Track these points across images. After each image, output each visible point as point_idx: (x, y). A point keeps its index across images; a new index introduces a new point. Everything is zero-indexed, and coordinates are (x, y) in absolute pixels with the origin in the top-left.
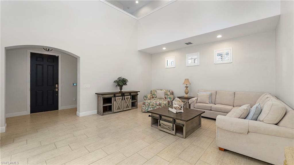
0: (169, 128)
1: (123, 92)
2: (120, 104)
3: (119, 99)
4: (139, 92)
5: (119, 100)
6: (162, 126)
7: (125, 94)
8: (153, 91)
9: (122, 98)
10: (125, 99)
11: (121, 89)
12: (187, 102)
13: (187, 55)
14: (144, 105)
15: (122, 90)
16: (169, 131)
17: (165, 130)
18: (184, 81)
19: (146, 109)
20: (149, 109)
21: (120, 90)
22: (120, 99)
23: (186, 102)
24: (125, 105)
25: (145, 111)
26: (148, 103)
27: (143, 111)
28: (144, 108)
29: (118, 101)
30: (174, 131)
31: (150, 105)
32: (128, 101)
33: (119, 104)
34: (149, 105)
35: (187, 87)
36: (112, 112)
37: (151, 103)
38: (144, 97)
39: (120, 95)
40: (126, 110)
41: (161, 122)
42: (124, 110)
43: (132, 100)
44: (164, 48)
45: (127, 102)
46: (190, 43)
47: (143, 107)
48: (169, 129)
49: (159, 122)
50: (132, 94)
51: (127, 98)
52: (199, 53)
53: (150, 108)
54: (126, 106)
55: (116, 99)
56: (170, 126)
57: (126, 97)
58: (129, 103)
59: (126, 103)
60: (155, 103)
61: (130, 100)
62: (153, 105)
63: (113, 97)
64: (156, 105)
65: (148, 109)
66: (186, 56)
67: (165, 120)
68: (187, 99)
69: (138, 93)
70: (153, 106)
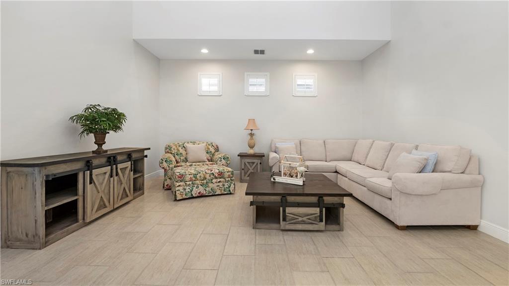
0: (309, 219)
1: (106, 151)
2: (106, 191)
3: (101, 173)
4: (149, 149)
5: (101, 178)
6: (290, 220)
7: (119, 158)
8: (174, 147)
9: (112, 169)
10: (119, 171)
11: (100, 142)
12: (259, 164)
13: (246, 73)
14: (181, 181)
15: (104, 147)
16: (310, 225)
17: (300, 227)
18: (247, 123)
19: (188, 190)
20: (194, 188)
21: (95, 147)
22: (105, 173)
23: (255, 164)
24: (118, 190)
25: (184, 197)
26: (192, 176)
27: (179, 197)
28: (181, 188)
29: (98, 181)
30: (322, 222)
31: (196, 179)
32: (126, 179)
33: (104, 191)
34: (194, 179)
35: (252, 135)
36: (81, 221)
37: (199, 175)
38: (162, 163)
39: (104, 160)
40: (120, 204)
41: (289, 210)
42: (115, 207)
43: (134, 174)
44: (205, 51)
45: (124, 181)
46: (262, 52)
47: (177, 189)
48: (310, 221)
49: (284, 211)
50: (134, 156)
51: (124, 170)
52: (268, 74)
53: (197, 187)
54: (121, 195)
55: (94, 177)
56: (312, 214)
57: (120, 166)
58: (128, 185)
59: (121, 184)
60: (209, 172)
61: (129, 174)
62: (206, 179)
63: (80, 170)
64: (212, 176)
65: (191, 191)
66: (246, 75)
67: (299, 205)
68: (258, 158)
69: (146, 153)
70: (205, 181)
